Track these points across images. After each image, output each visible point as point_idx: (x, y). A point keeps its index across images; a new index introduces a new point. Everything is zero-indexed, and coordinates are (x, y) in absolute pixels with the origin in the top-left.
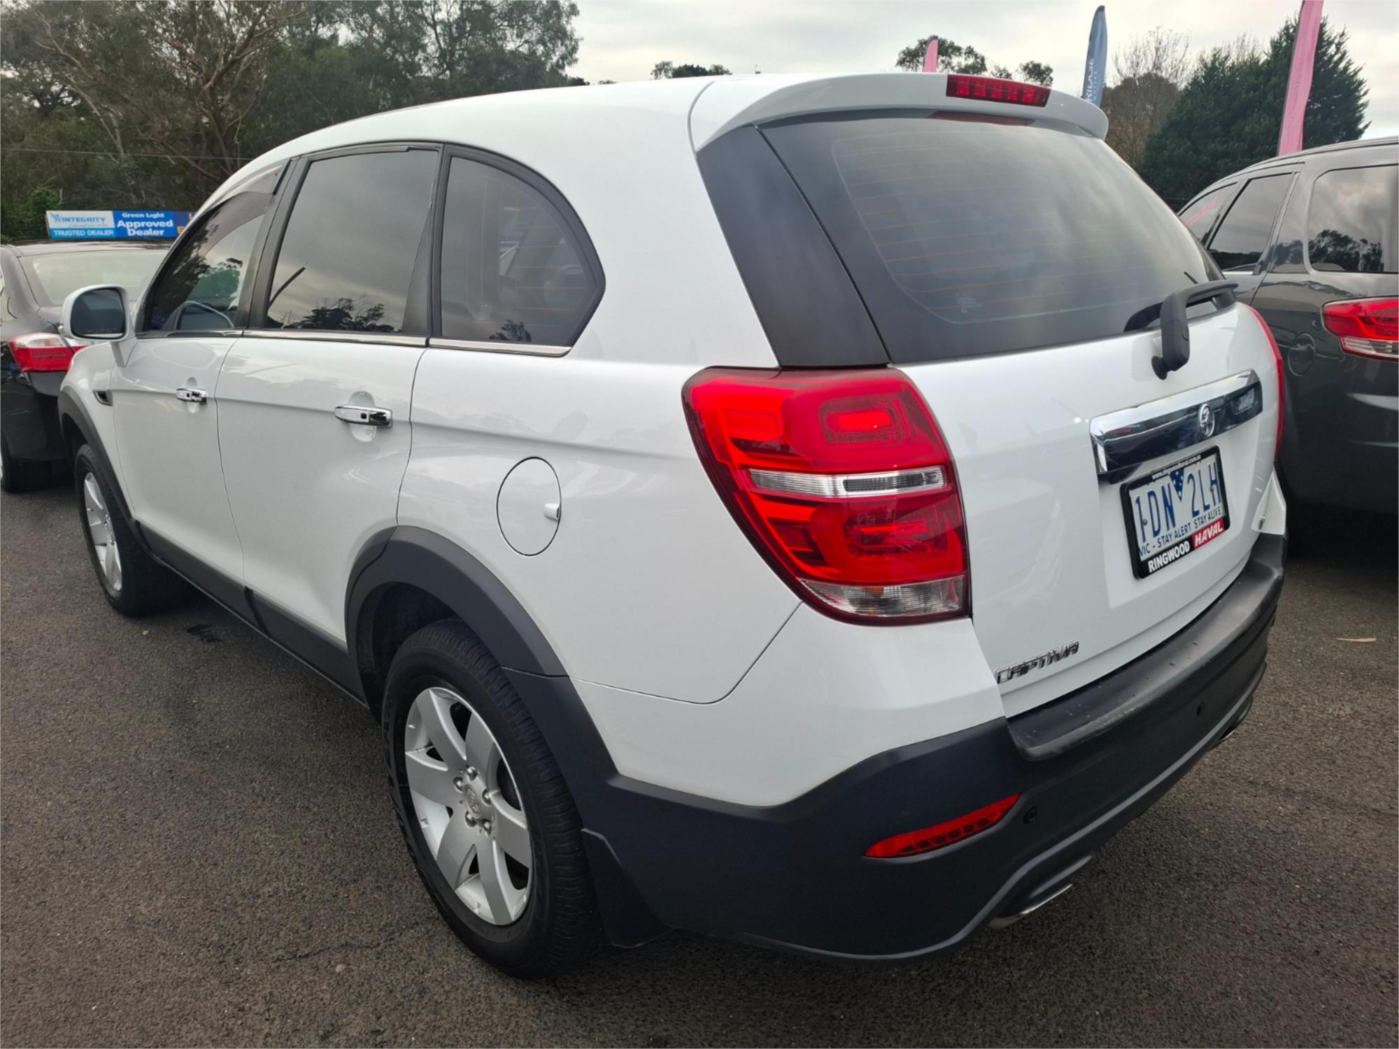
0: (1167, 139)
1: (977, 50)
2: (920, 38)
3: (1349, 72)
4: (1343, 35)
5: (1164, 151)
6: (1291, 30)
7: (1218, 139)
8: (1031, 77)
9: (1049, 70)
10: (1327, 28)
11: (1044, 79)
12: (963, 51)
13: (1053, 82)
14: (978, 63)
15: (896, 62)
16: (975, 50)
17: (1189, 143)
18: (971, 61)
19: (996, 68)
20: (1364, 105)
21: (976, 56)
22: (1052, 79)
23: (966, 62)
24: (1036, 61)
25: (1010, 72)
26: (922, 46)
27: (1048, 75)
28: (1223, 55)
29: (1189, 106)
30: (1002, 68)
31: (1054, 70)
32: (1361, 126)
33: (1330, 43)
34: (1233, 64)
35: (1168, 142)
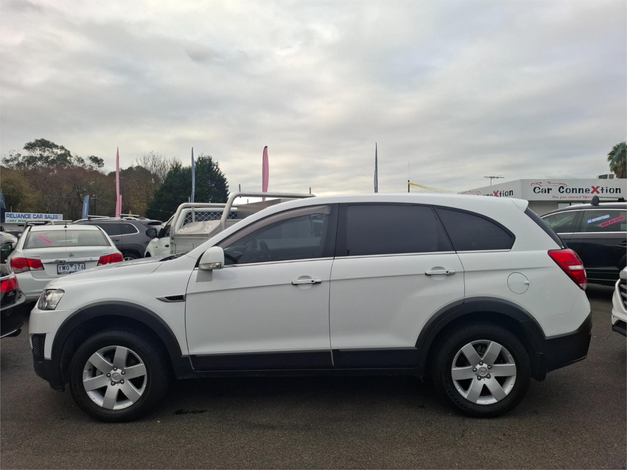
0: (163, 192)
1: (66, 148)
2: (36, 139)
3: (221, 175)
4: (217, 163)
5: (163, 197)
6: (201, 159)
7: (183, 194)
8: (93, 162)
9: (102, 160)
10: (212, 160)
11: (100, 163)
12: (59, 147)
13: (104, 165)
14: (66, 153)
15: (23, 147)
16: (65, 147)
17: (172, 195)
18: (63, 152)
19: (76, 156)
20: (228, 186)
21: (66, 150)
22: (103, 164)
23: (61, 152)
24: (96, 156)
25: (83, 159)
26: (37, 142)
27: (102, 162)
28: (179, 164)
29: (170, 181)
30: (79, 157)
31: (104, 160)
32: (228, 193)
33: (214, 165)
34: (183, 168)
35: (164, 194)
